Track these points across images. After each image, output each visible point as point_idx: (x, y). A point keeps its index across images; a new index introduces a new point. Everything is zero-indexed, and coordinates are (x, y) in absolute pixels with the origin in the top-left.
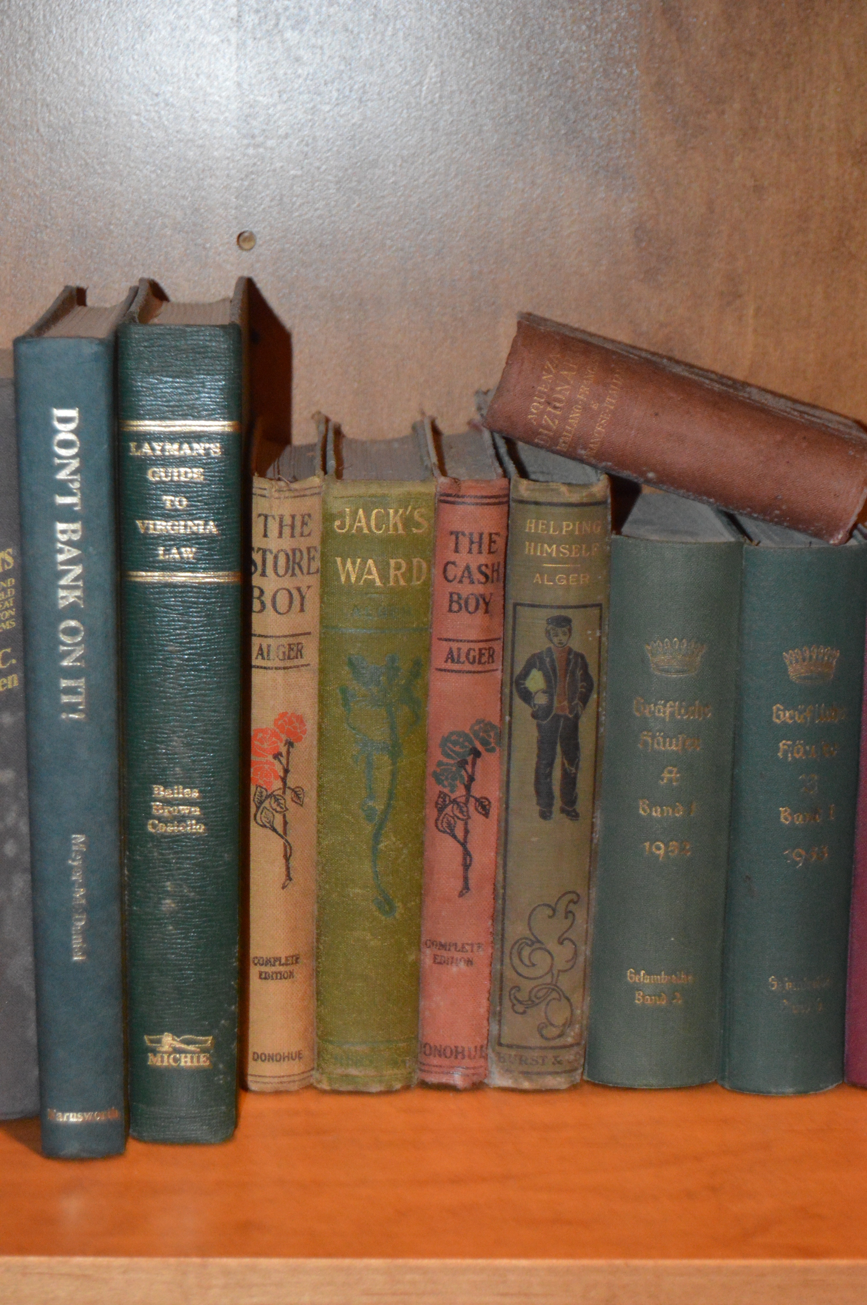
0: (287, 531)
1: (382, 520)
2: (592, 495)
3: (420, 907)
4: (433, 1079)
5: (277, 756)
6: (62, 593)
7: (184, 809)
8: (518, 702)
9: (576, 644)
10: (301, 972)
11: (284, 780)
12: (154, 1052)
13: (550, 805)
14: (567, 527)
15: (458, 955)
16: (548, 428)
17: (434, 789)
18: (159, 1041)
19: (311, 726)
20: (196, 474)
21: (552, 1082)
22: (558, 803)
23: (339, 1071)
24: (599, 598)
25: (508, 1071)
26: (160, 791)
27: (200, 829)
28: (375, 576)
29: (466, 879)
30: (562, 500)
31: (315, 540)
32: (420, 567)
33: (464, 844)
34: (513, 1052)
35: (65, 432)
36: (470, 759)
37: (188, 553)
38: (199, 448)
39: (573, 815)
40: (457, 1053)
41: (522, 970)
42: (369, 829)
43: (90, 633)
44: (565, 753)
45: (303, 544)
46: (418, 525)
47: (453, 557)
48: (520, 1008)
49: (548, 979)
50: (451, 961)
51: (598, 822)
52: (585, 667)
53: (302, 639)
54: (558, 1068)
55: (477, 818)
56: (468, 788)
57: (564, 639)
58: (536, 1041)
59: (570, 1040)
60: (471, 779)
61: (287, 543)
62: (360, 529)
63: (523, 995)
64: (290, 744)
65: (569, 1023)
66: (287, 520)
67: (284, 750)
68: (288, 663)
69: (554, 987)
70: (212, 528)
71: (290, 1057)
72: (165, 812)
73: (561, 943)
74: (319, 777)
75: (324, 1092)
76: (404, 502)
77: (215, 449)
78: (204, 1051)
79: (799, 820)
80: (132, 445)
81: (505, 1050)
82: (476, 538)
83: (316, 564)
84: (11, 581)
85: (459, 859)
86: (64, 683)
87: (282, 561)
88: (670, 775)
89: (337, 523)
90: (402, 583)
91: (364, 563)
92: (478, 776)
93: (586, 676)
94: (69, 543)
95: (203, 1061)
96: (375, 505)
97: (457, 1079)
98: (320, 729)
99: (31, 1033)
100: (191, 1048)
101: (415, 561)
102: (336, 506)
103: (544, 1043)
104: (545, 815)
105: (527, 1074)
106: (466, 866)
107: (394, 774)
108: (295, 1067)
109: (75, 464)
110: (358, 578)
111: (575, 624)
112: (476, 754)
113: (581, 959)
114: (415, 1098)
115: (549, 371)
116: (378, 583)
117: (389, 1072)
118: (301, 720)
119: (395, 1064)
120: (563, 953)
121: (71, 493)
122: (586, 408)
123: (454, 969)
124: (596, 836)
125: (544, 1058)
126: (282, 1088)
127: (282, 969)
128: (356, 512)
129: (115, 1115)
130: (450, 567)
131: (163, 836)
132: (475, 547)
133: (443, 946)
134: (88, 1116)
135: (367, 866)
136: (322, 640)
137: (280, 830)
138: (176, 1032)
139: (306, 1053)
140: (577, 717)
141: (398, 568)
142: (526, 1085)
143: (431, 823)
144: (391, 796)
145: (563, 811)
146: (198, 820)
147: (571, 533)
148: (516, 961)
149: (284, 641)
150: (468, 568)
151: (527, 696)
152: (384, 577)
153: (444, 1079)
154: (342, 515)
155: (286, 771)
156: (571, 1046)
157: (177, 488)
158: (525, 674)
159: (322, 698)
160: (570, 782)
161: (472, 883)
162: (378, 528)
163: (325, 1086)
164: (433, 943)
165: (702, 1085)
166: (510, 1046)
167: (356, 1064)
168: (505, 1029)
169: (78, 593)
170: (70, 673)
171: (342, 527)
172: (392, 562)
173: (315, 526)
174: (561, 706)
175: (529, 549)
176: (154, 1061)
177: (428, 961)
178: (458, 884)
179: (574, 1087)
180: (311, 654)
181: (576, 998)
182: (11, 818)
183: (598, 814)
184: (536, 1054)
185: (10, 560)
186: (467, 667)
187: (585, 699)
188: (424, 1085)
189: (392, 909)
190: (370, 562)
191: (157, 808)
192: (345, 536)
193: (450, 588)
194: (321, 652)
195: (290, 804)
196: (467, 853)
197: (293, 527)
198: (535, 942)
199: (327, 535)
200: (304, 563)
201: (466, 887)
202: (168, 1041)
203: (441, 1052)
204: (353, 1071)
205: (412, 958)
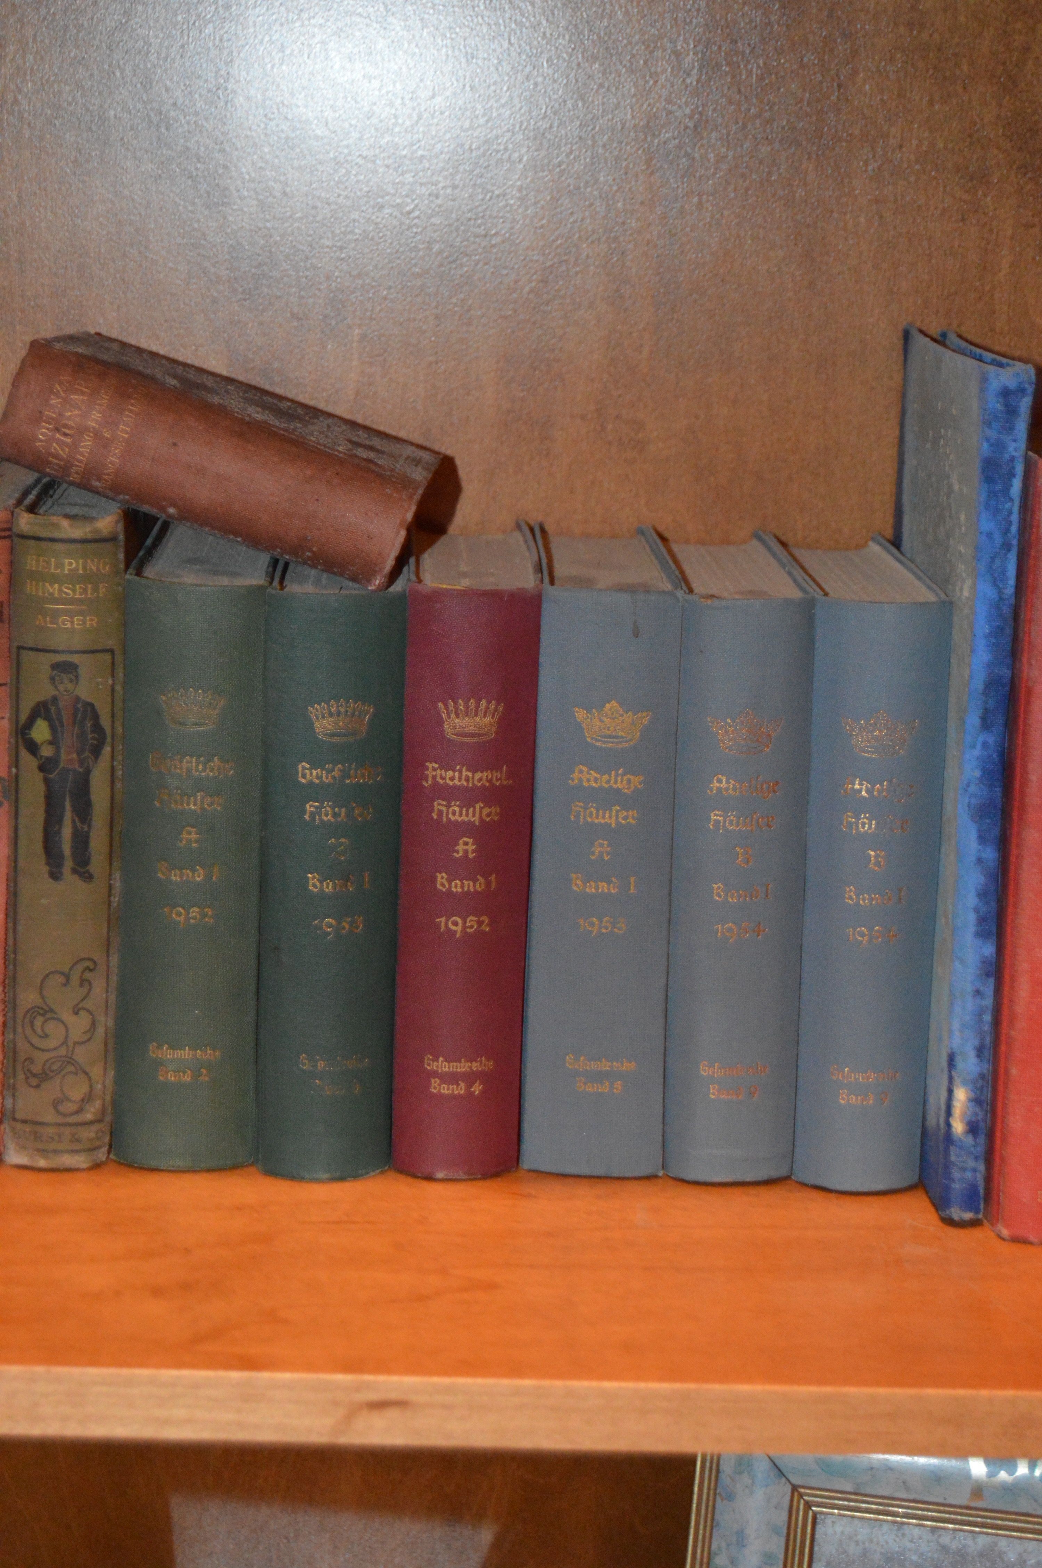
2: (96, 531)
8: (24, 755)
9: (84, 691)
13: (60, 865)
14: (70, 564)
16: (56, 456)
21: (68, 1160)
22: (68, 864)
24: (111, 643)
25: (24, 1147)
30: (63, 535)
34: (28, 1128)
39: (88, 877)
41: (35, 1041)
44: (75, 810)
48: (34, 1082)
49: (63, 1051)
51: (117, 884)
52: (95, 716)
54: (77, 1146)
57: (70, 686)
58: (50, 1117)
59: (89, 1116)
63: (36, 1069)
65: (88, 1098)
69: (69, 1060)
73: (76, 1013)
79: (328, 887)
81: (19, 1126)
88: (188, 836)
93: (97, 728)
103: (60, 1120)
104: (55, 876)
105: (43, 1152)
111: (83, 671)
113: (100, 1031)
115: (57, 395)
120: (78, 1025)
122: (97, 435)
124: (115, 900)
125: (59, 1135)
140: (88, 772)
142: (42, 1163)
145: (74, 871)
147: (73, 572)
148: (29, 1032)
151: (33, 748)
156: (91, 1123)
158: (30, 722)
160: (81, 841)
165: (235, 1167)
166: (24, 1122)
168: (20, 1104)
174: (68, 758)
175: (30, 588)
179: (96, 1166)
181: (96, 1071)
183: (117, 875)
184: (51, 1131)
187: (96, 751)
198: (46, 1012)
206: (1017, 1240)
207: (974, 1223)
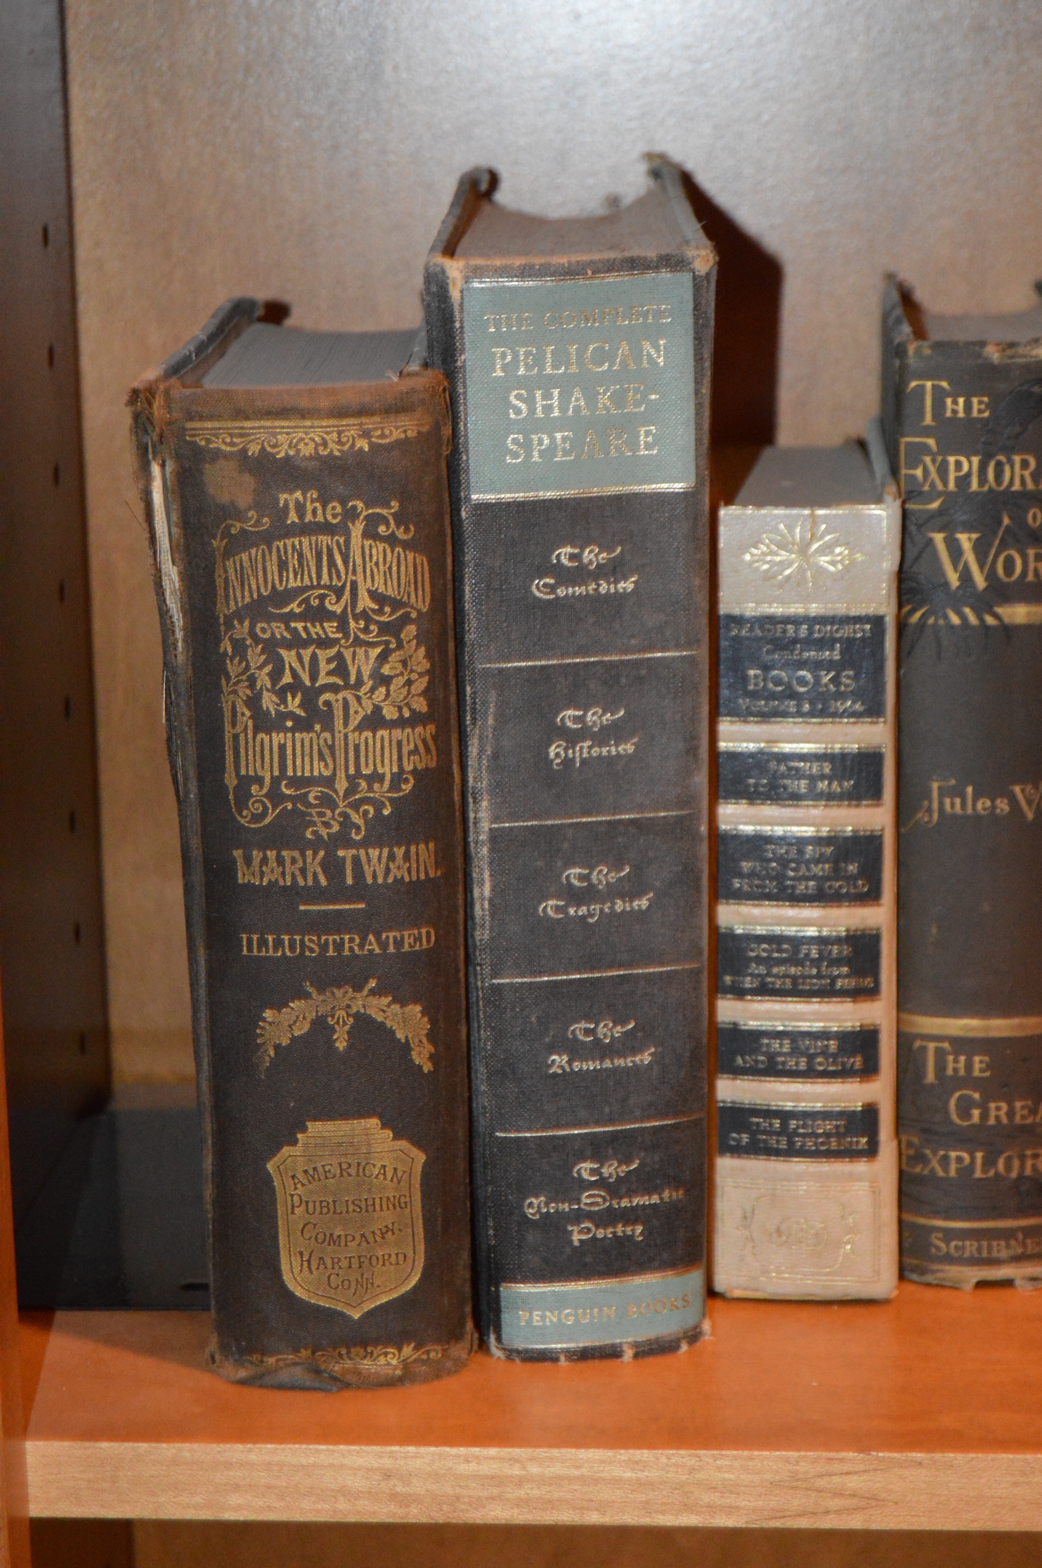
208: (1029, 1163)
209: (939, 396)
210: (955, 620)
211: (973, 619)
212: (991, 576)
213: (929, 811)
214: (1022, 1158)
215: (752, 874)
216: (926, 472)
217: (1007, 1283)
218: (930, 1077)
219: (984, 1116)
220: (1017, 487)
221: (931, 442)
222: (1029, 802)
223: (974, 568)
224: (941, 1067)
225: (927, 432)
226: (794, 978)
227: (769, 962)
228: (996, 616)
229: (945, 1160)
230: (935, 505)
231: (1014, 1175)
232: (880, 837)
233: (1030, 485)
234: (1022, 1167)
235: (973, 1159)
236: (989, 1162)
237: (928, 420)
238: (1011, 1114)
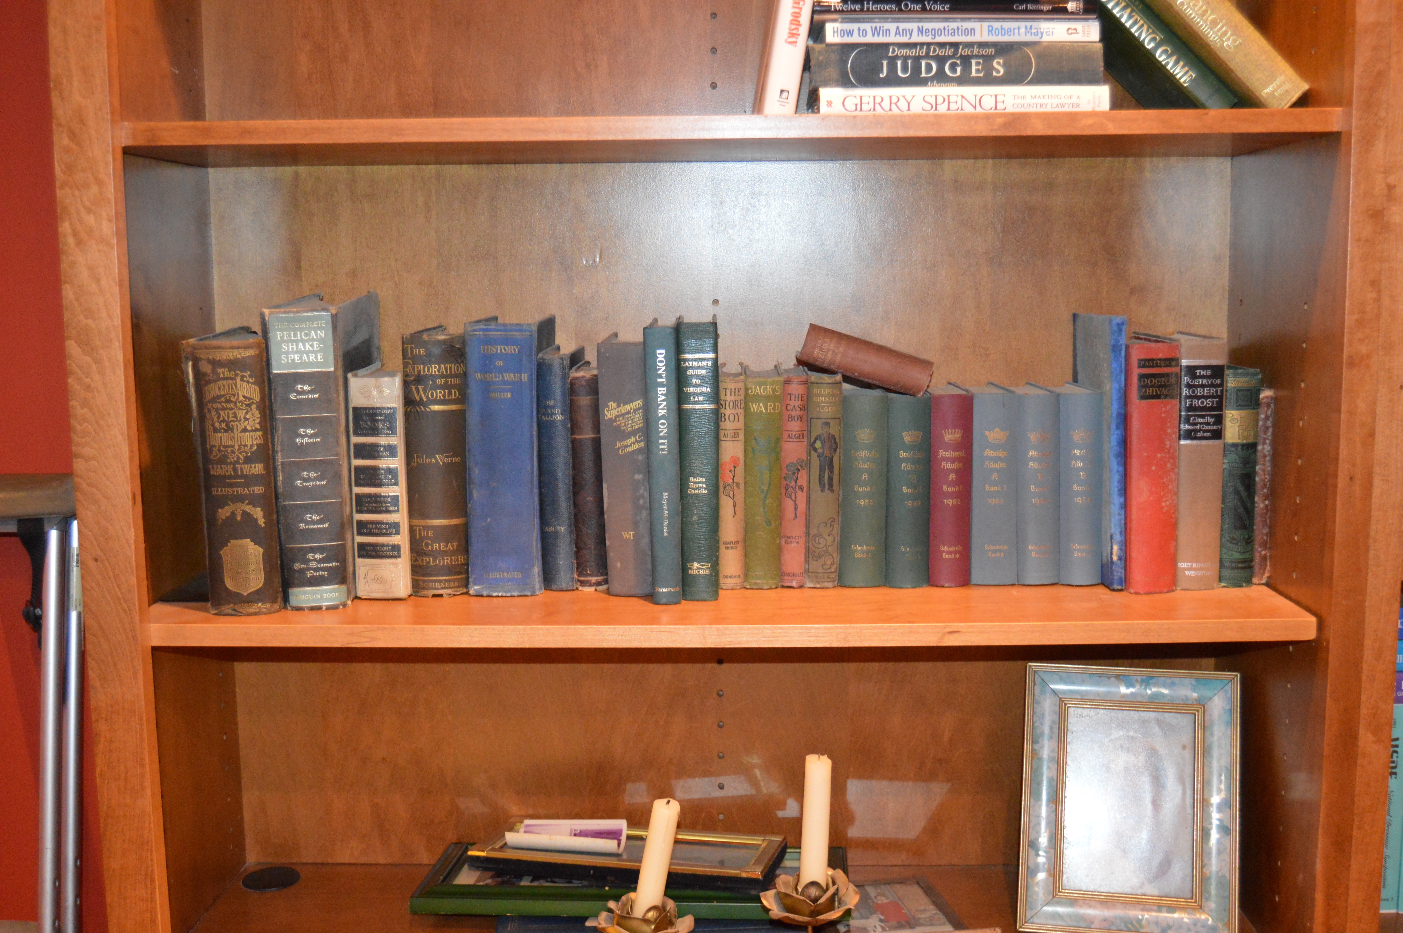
0: (733, 394)
1: (765, 390)
2: (836, 380)
3: (780, 523)
4: (786, 584)
5: (731, 471)
6: (659, 411)
7: (700, 485)
8: (813, 452)
9: (832, 431)
10: (740, 546)
11: (733, 479)
12: (691, 569)
13: (824, 487)
14: (827, 391)
15: (793, 540)
16: (820, 358)
17: (784, 483)
18: (693, 565)
19: (742, 461)
20: (703, 372)
21: (826, 584)
22: (827, 487)
23: (753, 581)
24: (839, 416)
25: (812, 581)
26: (692, 479)
27: (705, 492)
28: (763, 409)
29: (796, 514)
30: (826, 382)
31: (742, 397)
32: (778, 406)
33: (795, 501)
34: (813, 574)
35: (661, 358)
36: (796, 472)
37: (701, 398)
38: (704, 363)
39: (832, 491)
40: (794, 575)
41: (816, 545)
42: (762, 496)
43: (669, 425)
44: (829, 469)
45: (738, 398)
46: (777, 391)
47: (789, 402)
48: (815, 558)
49: (825, 548)
50: (791, 542)
51: (841, 493)
52: (835, 439)
53: (738, 431)
54: (829, 580)
55: (799, 492)
56: (796, 482)
57: (827, 429)
58: (821, 570)
59: (833, 570)
60: (797, 479)
61: (733, 398)
62: (757, 393)
63: (816, 554)
64: (735, 467)
65: (832, 564)
66: (733, 390)
67: (733, 469)
68: (734, 439)
69: (826, 551)
70: (709, 390)
71: (736, 577)
72: (694, 486)
73: (829, 536)
74: (745, 479)
75: (748, 589)
76: (772, 384)
77: (710, 363)
78: (708, 568)
79: (910, 491)
80: (682, 363)
81: (810, 574)
82: (797, 396)
83: (743, 405)
84: (641, 411)
85: (793, 507)
86: (661, 441)
87: (731, 404)
88: (865, 476)
89: (750, 391)
90: (772, 411)
91: (759, 405)
92: (799, 478)
93: (835, 442)
94: (662, 394)
95: (708, 572)
96: (763, 385)
97: (794, 584)
98: (745, 462)
99: (649, 566)
100: (704, 567)
101: (776, 404)
102: (749, 385)
103: (824, 571)
104: (822, 491)
105: (818, 582)
106: (796, 509)
107: (770, 477)
108: (738, 581)
109: (664, 368)
110: (757, 410)
111: (831, 424)
112: (799, 470)
113: (836, 542)
114: (779, 590)
115: (820, 339)
116: (764, 411)
117: (770, 581)
118: (738, 459)
119: (773, 579)
120: (830, 539)
121: (662, 378)
122: (834, 351)
123: (793, 545)
124: (840, 499)
125: (824, 576)
126: (734, 588)
127: (734, 546)
128: (756, 388)
129: (678, 589)
130: (788, 406)
131: (694, 494)
132: (797, 399)
133: (788, 537)
134: (669, 589)
135: (762, 509)
136: (745, 430)
137: (732, 496)
138: (699, 562)
139: (742, 576)
140: (833, 457)
141: (771, 406)
142: (818, 586)
143: (783, 495)
144: (770, 485)
145: (828, 489)
146: (705, 489)
147: (829, 393)
148: (814, 543)
149: (732, 431)
150: (794, 406)
151: (815, 450)
152: (766, 409)
153: (790, 584)
154: (751, 388)
155: (734, 476)
156: (834, 572)
157: (697, 376)
158: (815, 442)
159: (746, 451)
160: (831, 479)
161: (798, 515)
162: (764, 392)
163: (748, 587)
164: (785, 536)
165: (879, 586)
166: (812, 572)
167: (759, 579)
168: (810, 566)
169: (665, 411)
170: (663, 438)
171: (751, 392)
172: (769, 404)
173: (742, 392)
174: (827, 453)
175: (815, 399)
176: (690, 572)
177: (783, 543)
178: (793, 516)
179: (834, 587)
180: (741, 437)
181: (835, 555)
182: (641, 491)
183: (841, 490)
184: (821, 575)
185: (641, 403)
186: (795, 440)
187: (835, 450)
188: (783, 587)
189: (770, 524)
190: (761, 404)
191: (691, 485)
192: (753, 395)
193: (788, 413)
194: (745, 436)
195: (735, 488)
196: (796, 505)
197: (735, 392)
198: (820, 535)
199: (746, 395)
200: (739, 405)
201: (796, 517)
202: (696, 565)
203: (788, 575)
204: (758, 581)
205: (778, 542)
206: (1137, 593)
207: (1121, 590)
208: (445, 561)
209: (412, 349)
210: (419, 410)
211: (423, 409)
212: (427, 397)
213: (414, 462)
214: (443, 559)
215: (364, 479)
216: (410, 370)
217: (441, 596)
218: (418, 537)
219: (432, 547)
220: (433, 373)
221: (411, 362)
222: (441, 460)
223: (423, 395)
224: (420, 534)
225: (409, 358)
226: (375, 507)
227: (369, 503)
228: (429, 408)
229: (422, 560)
230: (412, 378)
231: (441, 564)
232: (397, 468)
233: (437, 373)
234: (444, 562)
235: (430, 560)
236: (434, 560)
237: (409, 355)
238: (440, 547)
